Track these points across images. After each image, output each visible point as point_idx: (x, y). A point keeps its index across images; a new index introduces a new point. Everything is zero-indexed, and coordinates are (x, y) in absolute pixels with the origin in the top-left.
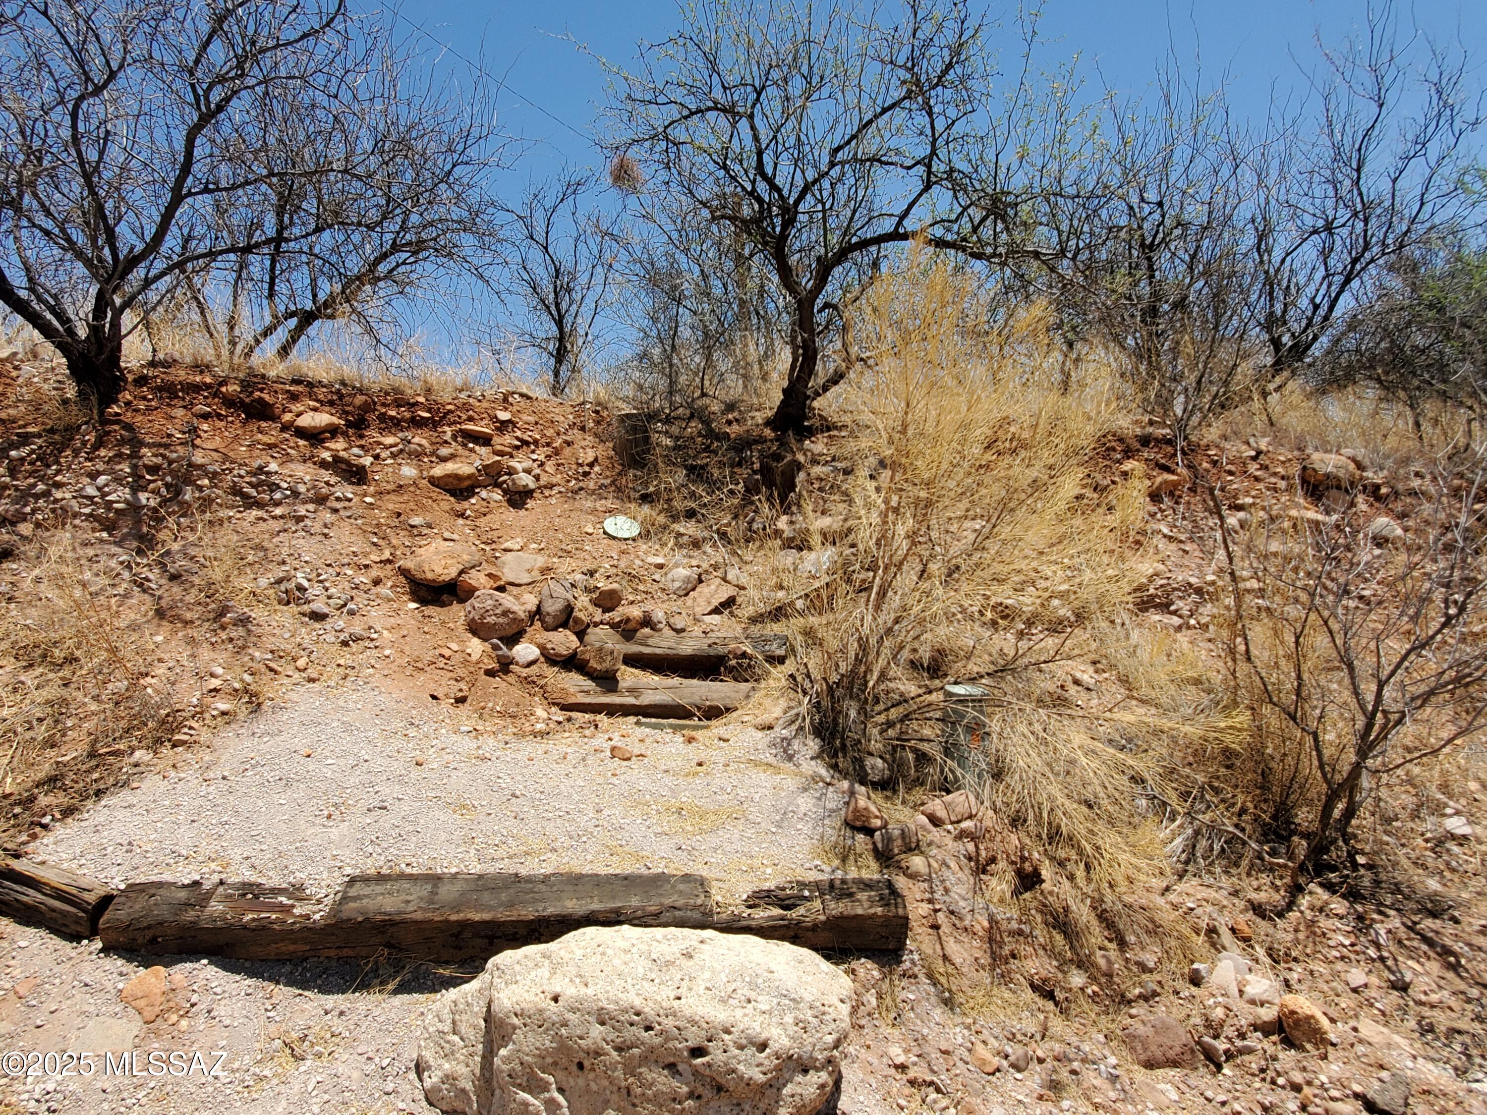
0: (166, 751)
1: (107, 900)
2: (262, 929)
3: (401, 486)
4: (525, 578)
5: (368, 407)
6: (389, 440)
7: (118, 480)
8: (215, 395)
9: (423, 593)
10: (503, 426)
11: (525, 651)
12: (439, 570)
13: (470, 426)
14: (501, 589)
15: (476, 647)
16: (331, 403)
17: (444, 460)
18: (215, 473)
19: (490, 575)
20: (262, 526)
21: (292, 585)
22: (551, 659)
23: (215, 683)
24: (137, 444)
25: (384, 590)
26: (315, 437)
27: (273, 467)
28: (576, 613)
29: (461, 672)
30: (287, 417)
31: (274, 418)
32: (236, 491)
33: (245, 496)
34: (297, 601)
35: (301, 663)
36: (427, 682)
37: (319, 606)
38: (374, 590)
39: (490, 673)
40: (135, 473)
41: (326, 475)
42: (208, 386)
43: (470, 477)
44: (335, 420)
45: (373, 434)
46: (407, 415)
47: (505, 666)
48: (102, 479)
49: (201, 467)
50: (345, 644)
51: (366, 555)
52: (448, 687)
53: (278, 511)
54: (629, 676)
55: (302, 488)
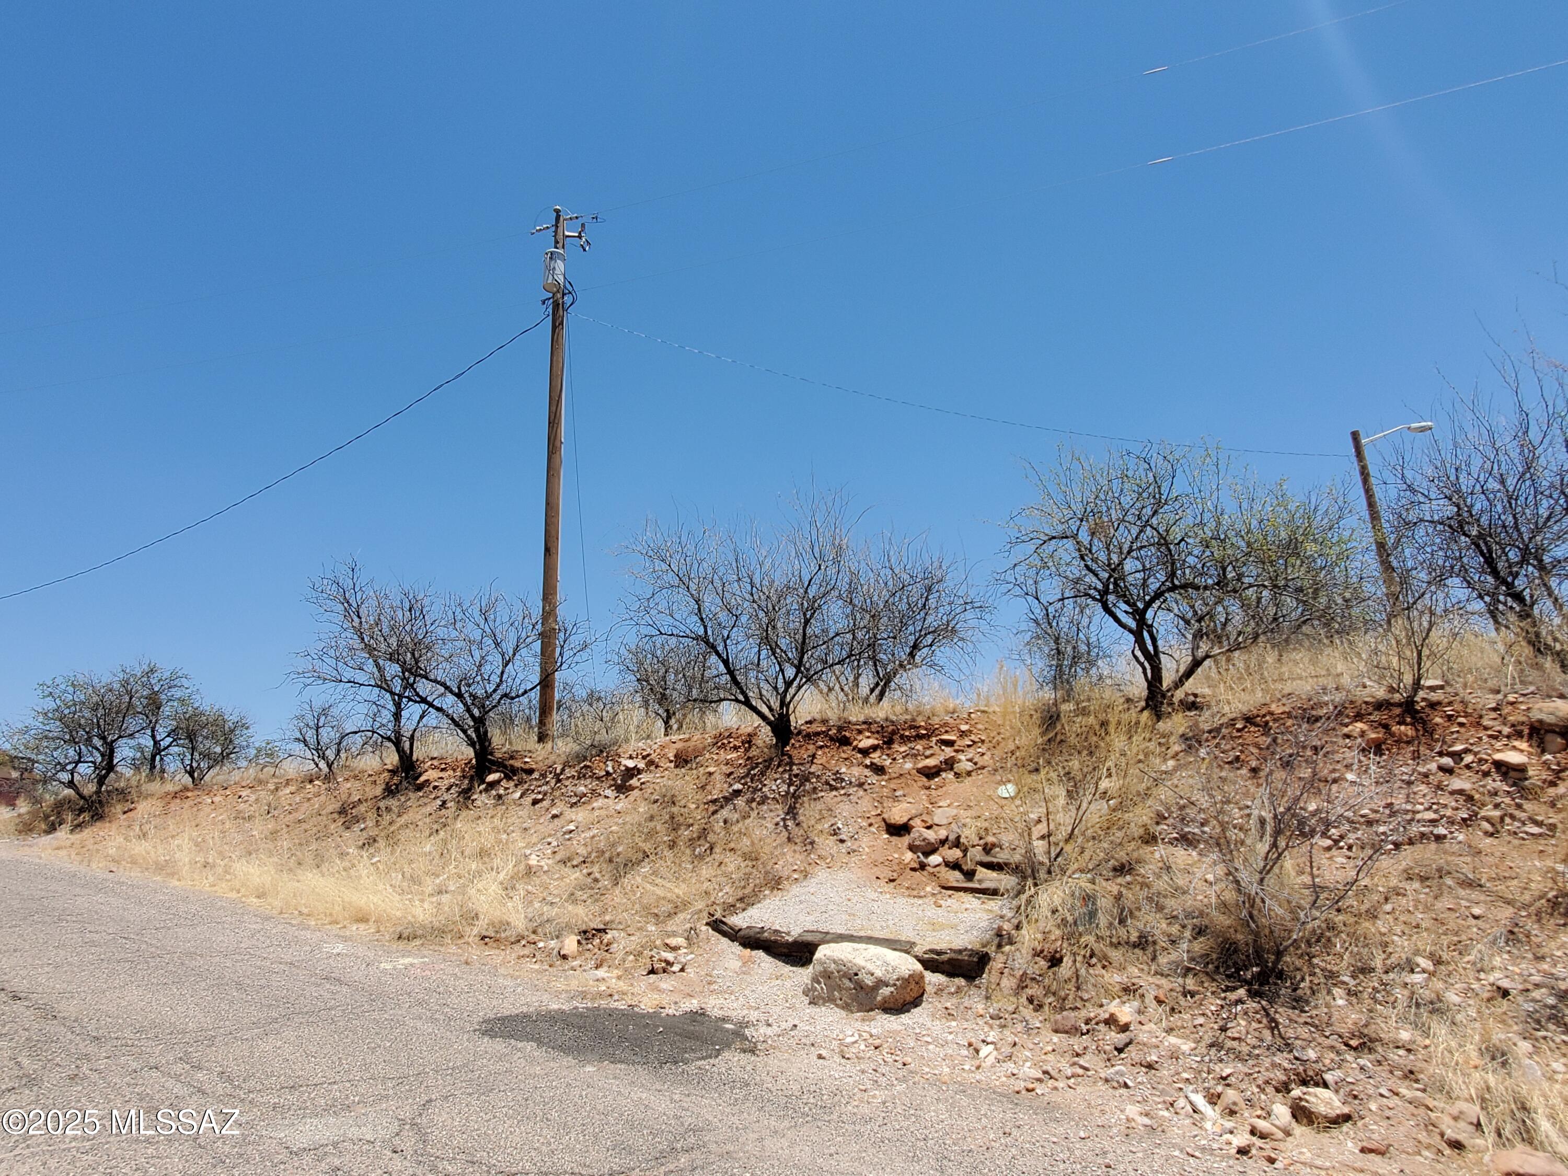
0: (775, 891)
1: (740, 930)
2: (776, 942)
3: (901, 775)
4: (944, 822)
5: (894, 733)
6: (903, 749)
7: (784, 782)
8: (826, 736)
9: (892, 830)
10: (963, 734)
11: (935, 859)
12: (897, 818)
13: (945, 737)
14: (929, 828)
15: (909, 856)
16: (878, 732)
17: (927, 757)
18: (818, 776)
19: (923, 821)
20: (836, 799)
21: (835, 827)
22: (947, 864)
23: (796, 867)
24: (791, 764)
25: (873, 829)
26: (865, 752)
27: (843, 770)
28: (962, 840)
29: (895, 868)
30: (855, 743)
31: (850, 744)
32: (827, 783)
33: (831, 785)
34: (835, 834)
35: (828, 861)
36: (877, 871)
37: (843, 837)
38: (869, 829)
39: (913, 869)
40: (790, 779)
41: (867, 772)
42: (824, 732)
43: (935, 766)
44: (876, 742)
45: (896, 746)
46: (914, 734)
47: (923, 866)
48: (779, 781)
49: (813, 773)
50: (849, 853)
51: (869, 812)
52: (887, 873)
53: (842, 792)
54: (982, 872)
55: (853, 780)
